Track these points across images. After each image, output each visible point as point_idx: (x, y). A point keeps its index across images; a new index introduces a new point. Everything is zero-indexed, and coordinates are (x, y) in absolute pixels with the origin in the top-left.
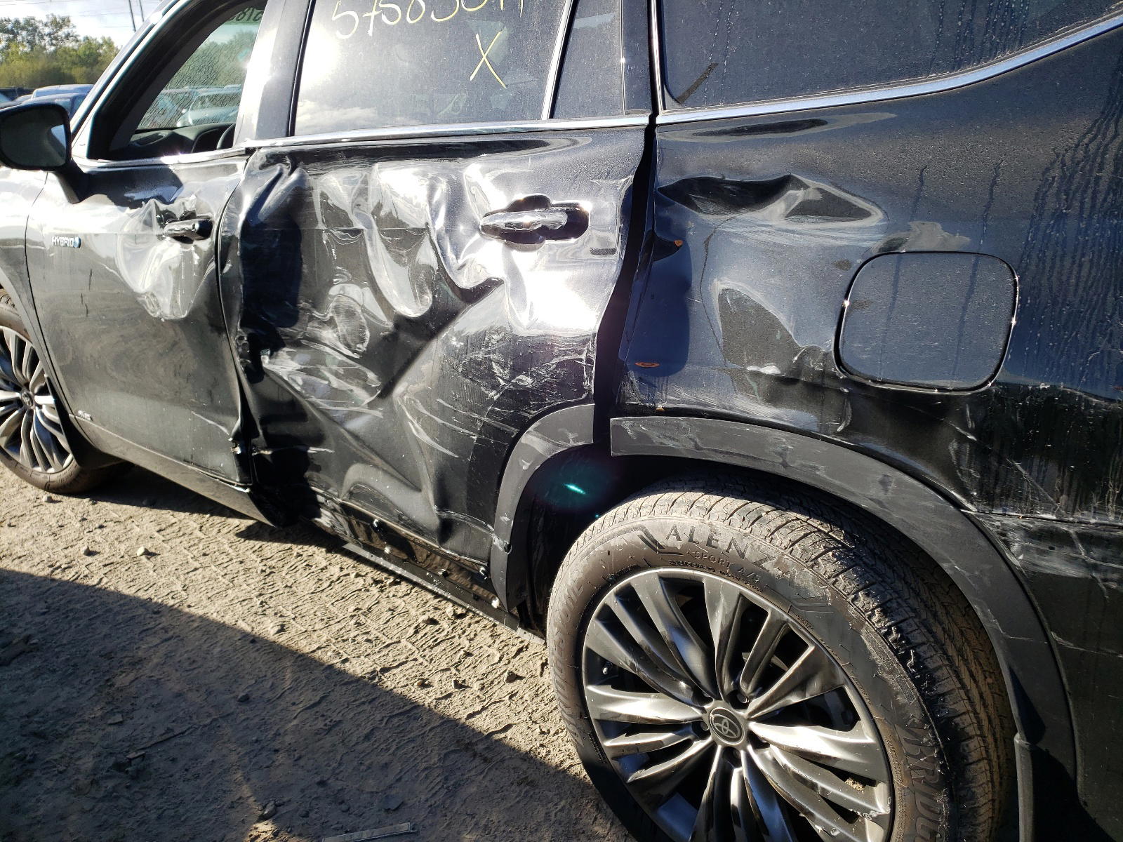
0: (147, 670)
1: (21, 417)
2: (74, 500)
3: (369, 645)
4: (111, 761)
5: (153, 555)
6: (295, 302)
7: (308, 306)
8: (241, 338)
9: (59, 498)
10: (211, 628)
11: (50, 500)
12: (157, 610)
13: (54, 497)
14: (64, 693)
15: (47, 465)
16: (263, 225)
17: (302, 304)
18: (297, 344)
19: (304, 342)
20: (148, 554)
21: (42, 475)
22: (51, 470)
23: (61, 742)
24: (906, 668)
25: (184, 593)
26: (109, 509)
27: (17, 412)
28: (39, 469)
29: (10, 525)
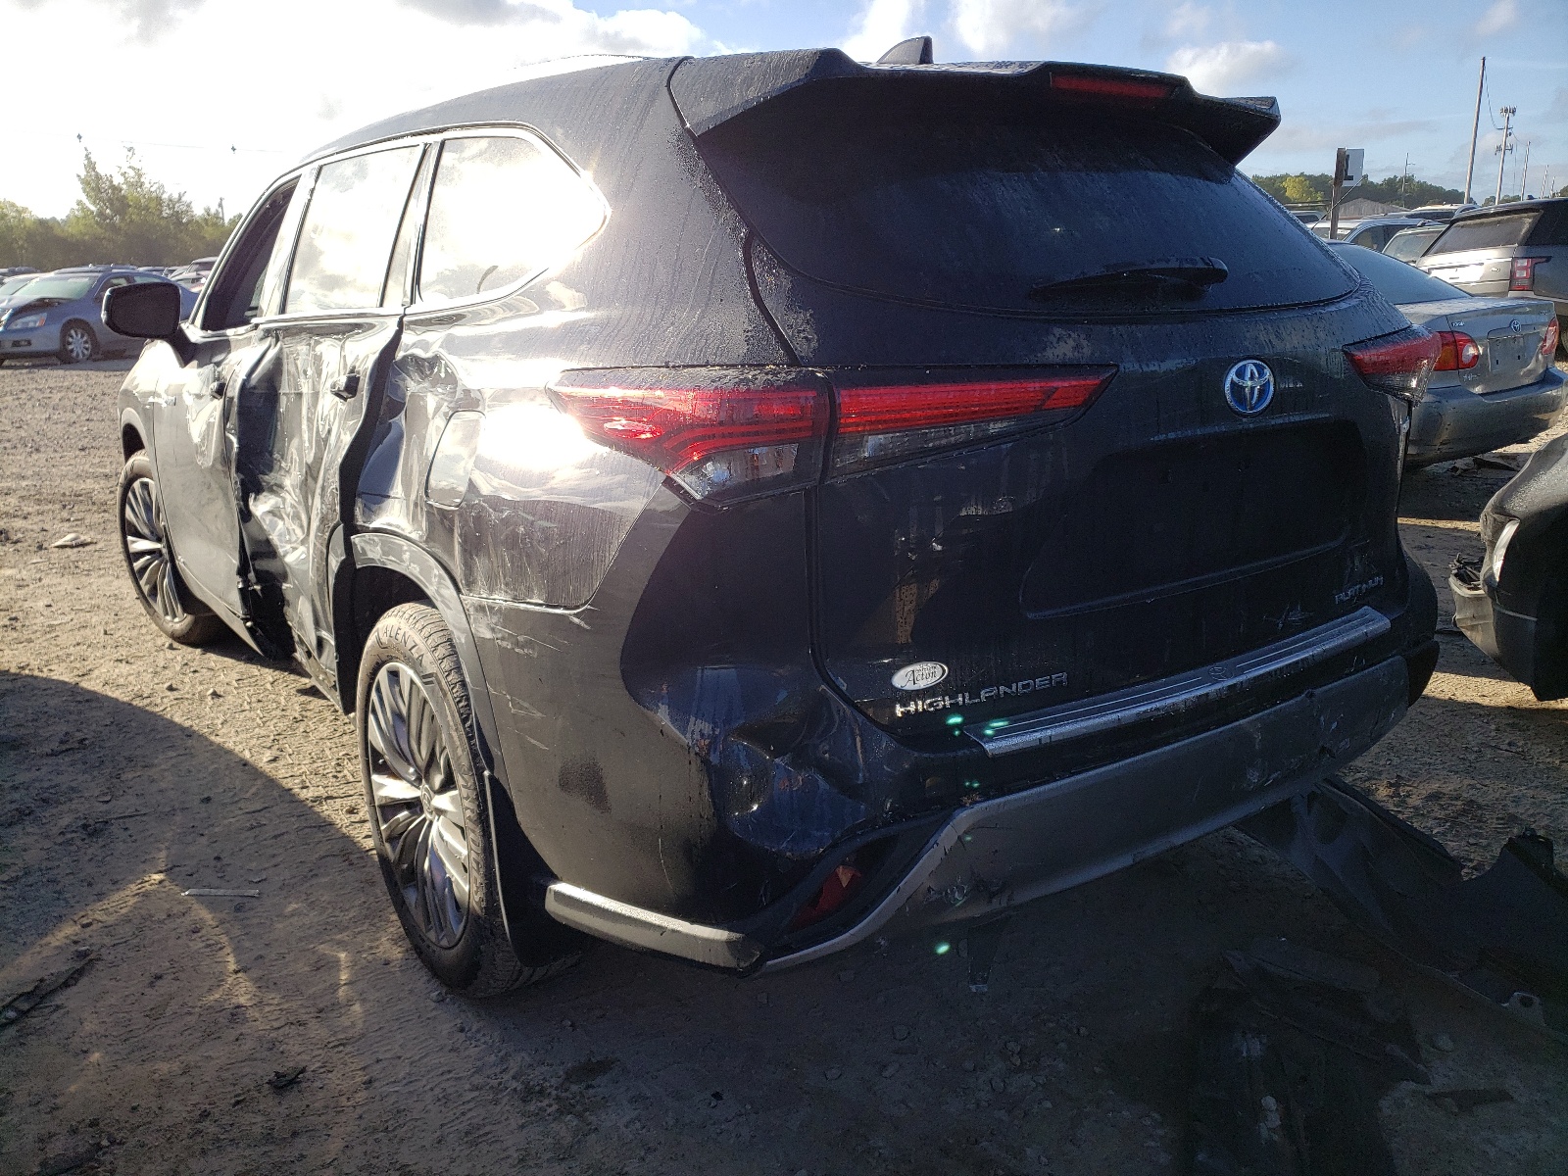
0: (152, 772)
1: (159, 566)
2: (190, 649)
3: (334, 780)
4: (80, 823)
5: (220, 696)
6: (271, 454)
7: (279, 457)
8: (236, 482)
9: (180, 646)
10: (222, 752)
11: (171, 647)
12: (189, 733)
13: (176, 645)
14: (81, 778)
15: (174, 616)
16: (254, 388)
17: (276, 456)
18: (271, 490)
19: (274, 488)
20: (215, 695)
21: (171, 624)
22: (177, 620)
23: (57, 807)
24: (465, 728)
25: (220, 726)
26: (213, 659)
27: (156, 562)
28: (169, 618)
29: (127, 662)
